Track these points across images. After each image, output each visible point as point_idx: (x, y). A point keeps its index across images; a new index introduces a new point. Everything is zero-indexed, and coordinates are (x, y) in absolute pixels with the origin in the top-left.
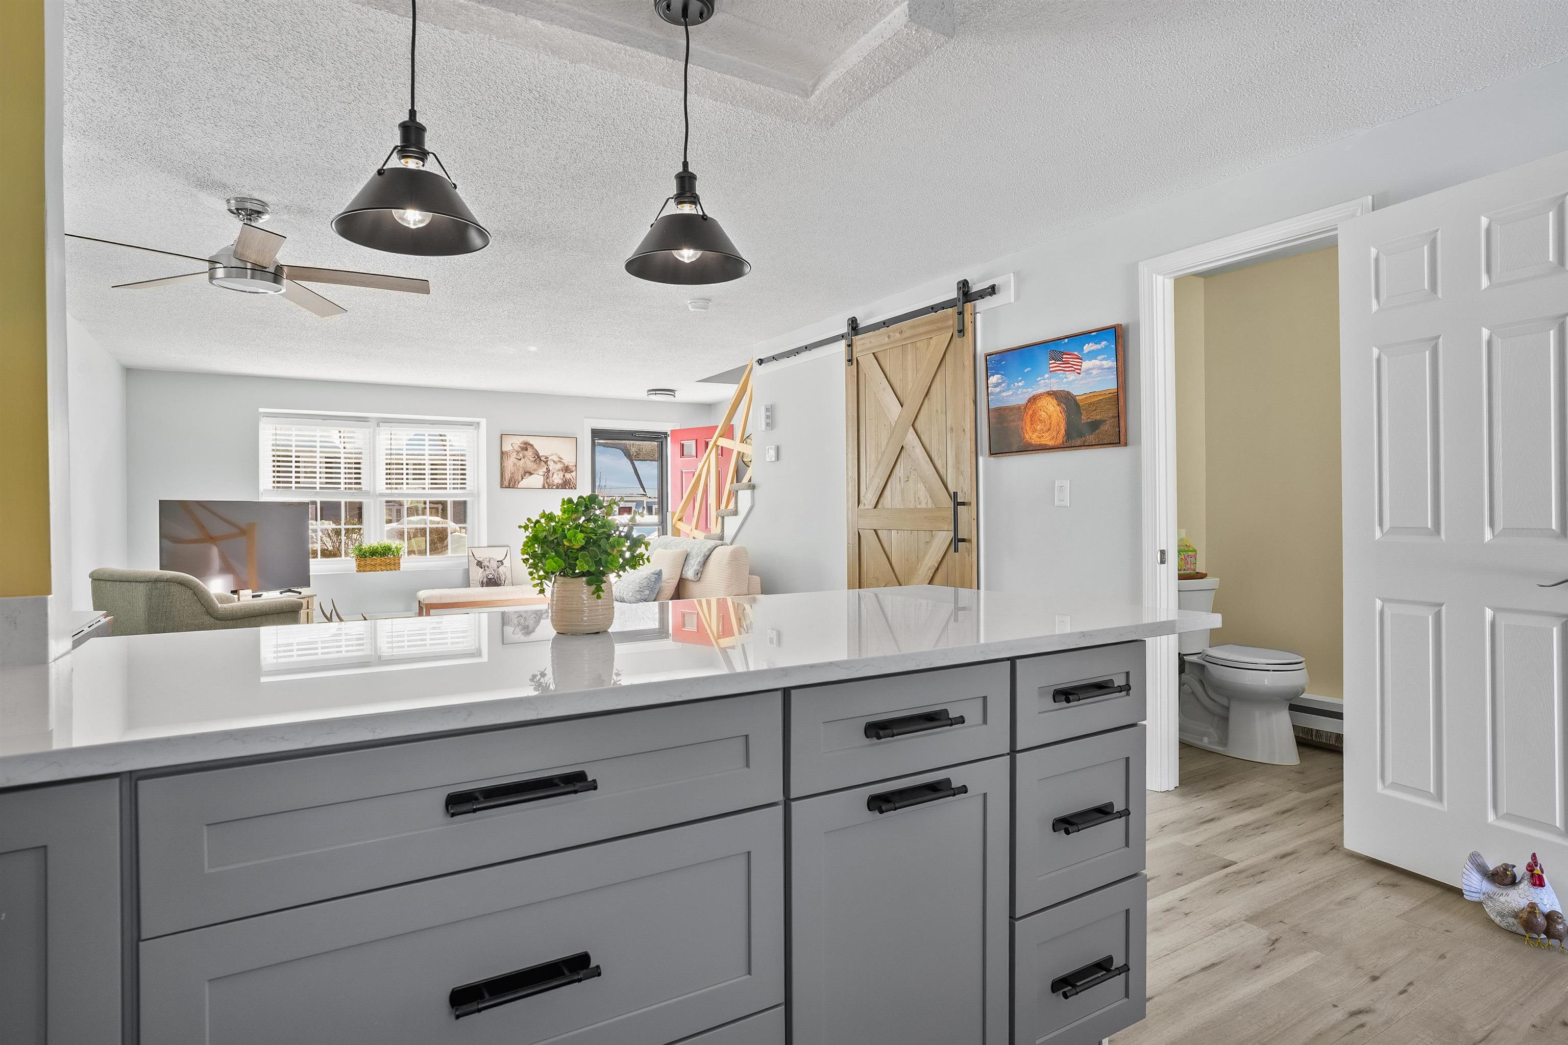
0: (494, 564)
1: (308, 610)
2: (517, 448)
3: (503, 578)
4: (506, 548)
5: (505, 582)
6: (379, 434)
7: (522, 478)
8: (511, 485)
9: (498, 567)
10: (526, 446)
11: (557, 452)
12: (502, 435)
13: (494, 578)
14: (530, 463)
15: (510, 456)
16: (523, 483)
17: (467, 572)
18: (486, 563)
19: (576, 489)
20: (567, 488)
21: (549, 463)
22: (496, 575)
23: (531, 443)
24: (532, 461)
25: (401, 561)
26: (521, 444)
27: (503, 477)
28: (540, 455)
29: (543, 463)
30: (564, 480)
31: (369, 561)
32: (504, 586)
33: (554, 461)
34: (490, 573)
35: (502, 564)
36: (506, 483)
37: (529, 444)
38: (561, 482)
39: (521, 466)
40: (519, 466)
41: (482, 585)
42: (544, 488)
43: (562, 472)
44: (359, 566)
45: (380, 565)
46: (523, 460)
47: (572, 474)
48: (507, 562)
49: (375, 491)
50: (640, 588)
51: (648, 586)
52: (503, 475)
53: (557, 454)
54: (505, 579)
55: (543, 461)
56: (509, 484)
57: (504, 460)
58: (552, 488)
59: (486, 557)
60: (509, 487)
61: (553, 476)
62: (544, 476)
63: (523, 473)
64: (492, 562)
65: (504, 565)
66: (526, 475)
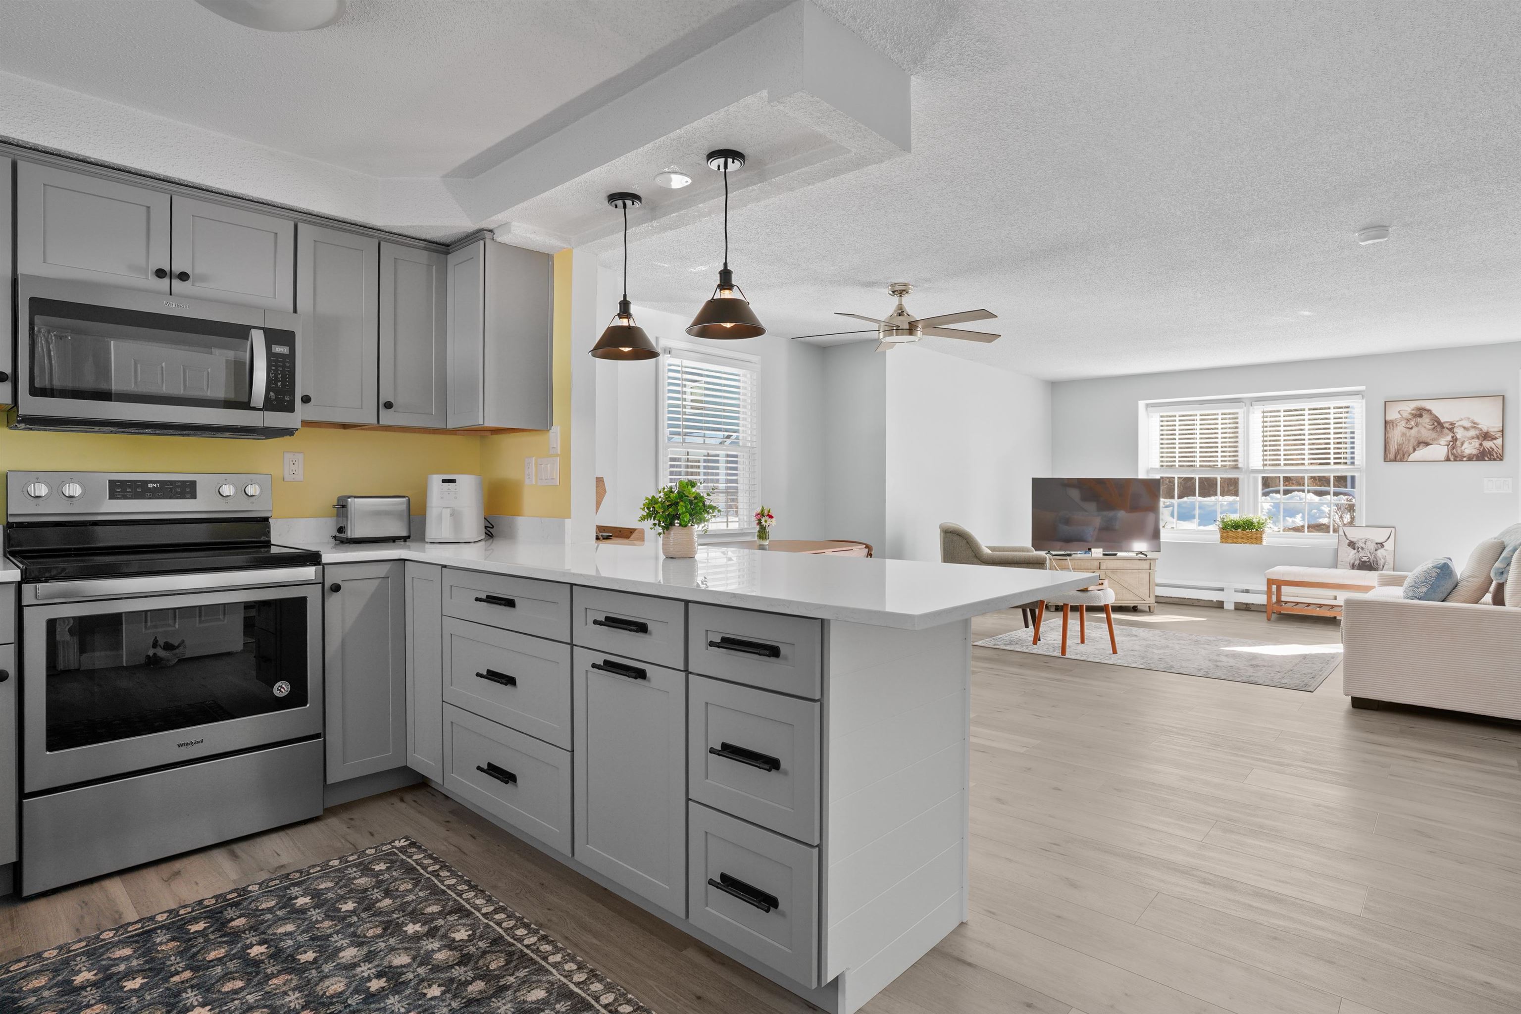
0: (1371, 546)
1: (1150, 571)
2: (1406, 415)
3: (1381, 562)
4: (1388, 531)
5: (1383, 567)
6: (1253, 413)
7: (1414, 450)
8: (1398, 458)
9: (1376, 550)
10: (1421, 412)
12: (1385, 402)
13: (1369, 561)
14: (1427, 432)
15: (1397, 425)
17: (1336, 551)
18: (1361, 544)
19: (1501, 460)
20: (1486, 459)
21: (1455, 430)
22: (1372, 558)
23: (1428, 408)
24: (1429, 430)
25: (1263, 536)
26: (1413, 410)
27: (1387, 449)
28: (1442, 421)
29: (1446, 431)
30: (1482, 449)
31: (1230, 534)
33: (1464, 428)
34: (1365, 556)
35: (1383, 546)
36: (1391, 456)
37: (1425, 410)
38: (1475, 452)
39: (1413, 435)
40: (1410, 436)
41: (1353, 567)
43: (1477, 441)
44: (1222, 537)
45: (1242, 538)
46: (1415, 430)
47: (1495, 441)
48: (1389, 545)
49: (1248, 467)
50: (1416, 583)
51: (1425, 582)
52: (1387, 447)
53: (1469, 418)
54: (1385, 564)
55: (1447, 428)
56: (1396, 458)
57: (1388, 429)
58: (1461, 460)
59: (1361, 537)
60: (1395, 460)
61: (1462, 444)
62: (1448, 446)
63: (1415, 444)
64: (1368, 543)
65: (1385, 548)
66: (1421, 447)
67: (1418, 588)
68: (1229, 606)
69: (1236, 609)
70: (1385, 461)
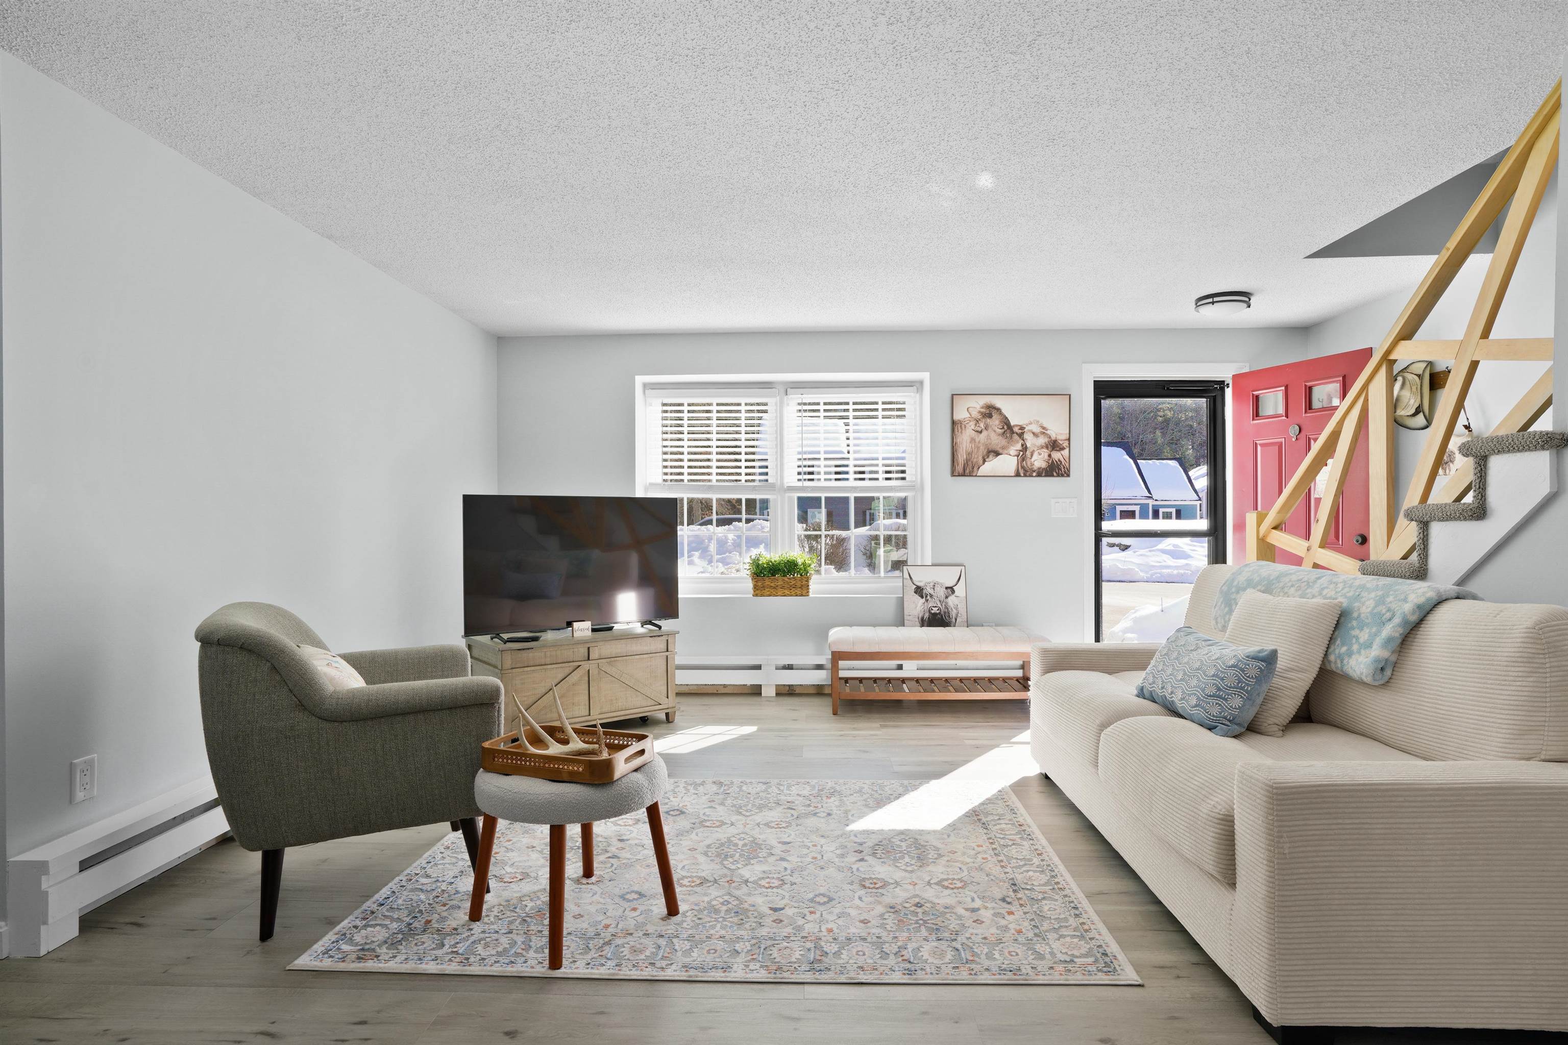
0: (941, 592)
1: (667, 653)
2: (975, 414)
3: (953, 614)
5: (956, 620)
6: (788, 405)
7: (984, 461)
8: (967, 471)
9: (947, 597)
10: (990, 411)
11: (1038, 419)
12: (953, 395)
13: (940, 613)
14: (996, 437)
15: (965, 427)
16: (986, 469)
17: (901, 602)
18: (929, 590)
19: (1068, 476)
20: (1055, 474)
21: (1026, 436)
22: (943, 609)
23: (998, 405)
24: (999, 435)
25: (810, 584)
26: (982, 408)
27: (955, 459)
28: (1012, 424)
29: (1016, 437)
30: (1050, 462)
31: (767, 582)
32: (954, 626)
33: (1034, 433)
34: (935, 606)
35: (953, 592)
36: (960, 468)
37: (995, 408)
38: (1044, 465)
39: (982, 441)
40: (979, 442)
41: (923, 623)
42: (1018, 475)
43: (1046, 451)
44: (756, 587)
45: (783, 587)
46: (985, 433)
47: (1062, 452)
48: (960, 590)
49: (782, 484)
50: (1219, 689)
51: (1239, 687)
52: (956, 456)
53: (1038, 422)
54: (957, 615)
55: (1017, 433)
56: (964, 470)
57: (956, 433)
58: (1031, 476)
59: (929, 581)
60: (963, 475)
61: (1032, 455)
62: (1018, 456)
63: (985, 453)
64: (938, 588)
65: (956, 593)
66: (991, 456)
67: (1226, 700)
68: (769, 691)
69: (778, 694)
70: (953, 475)
